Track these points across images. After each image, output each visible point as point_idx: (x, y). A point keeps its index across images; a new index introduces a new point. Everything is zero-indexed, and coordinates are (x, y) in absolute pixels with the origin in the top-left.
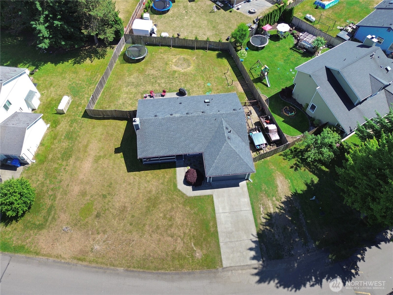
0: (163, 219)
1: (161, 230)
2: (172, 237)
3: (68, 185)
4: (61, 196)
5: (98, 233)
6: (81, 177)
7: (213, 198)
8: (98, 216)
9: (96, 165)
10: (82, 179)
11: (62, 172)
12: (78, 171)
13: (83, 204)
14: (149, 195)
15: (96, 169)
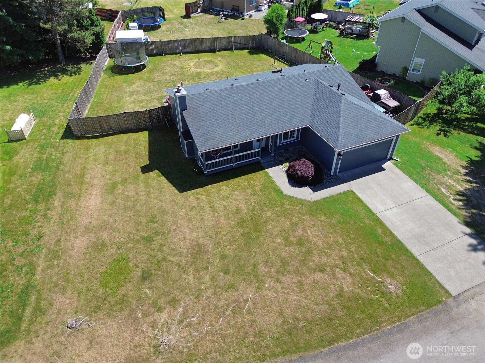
0: (286, 246)
1: (293, 265)
2: (322, 271)
3: (59, 240)
4: (47, 263)
5: (160, 310)
6: (85, 221)
7: (355, 194)
8: (146, 277)
9: (111, 197)
10: (88, 224)
11: (38, 222)
12: (75, 214)
13: (103, 264)
14: (238, 216)
15: (112, 204)
